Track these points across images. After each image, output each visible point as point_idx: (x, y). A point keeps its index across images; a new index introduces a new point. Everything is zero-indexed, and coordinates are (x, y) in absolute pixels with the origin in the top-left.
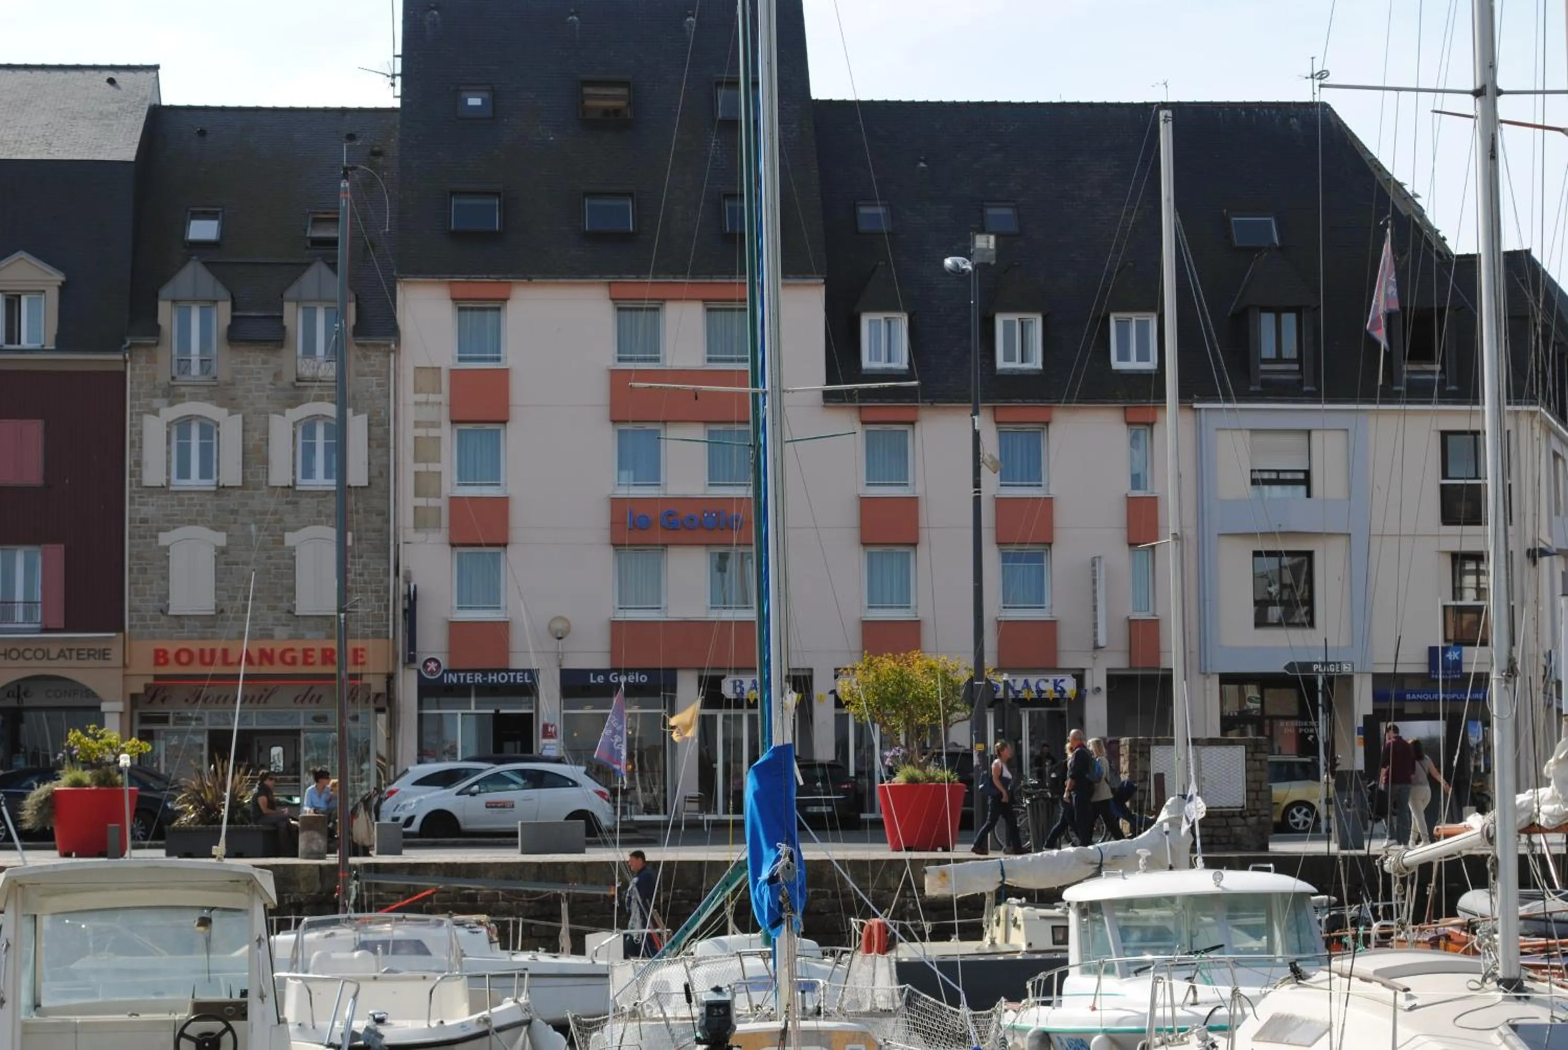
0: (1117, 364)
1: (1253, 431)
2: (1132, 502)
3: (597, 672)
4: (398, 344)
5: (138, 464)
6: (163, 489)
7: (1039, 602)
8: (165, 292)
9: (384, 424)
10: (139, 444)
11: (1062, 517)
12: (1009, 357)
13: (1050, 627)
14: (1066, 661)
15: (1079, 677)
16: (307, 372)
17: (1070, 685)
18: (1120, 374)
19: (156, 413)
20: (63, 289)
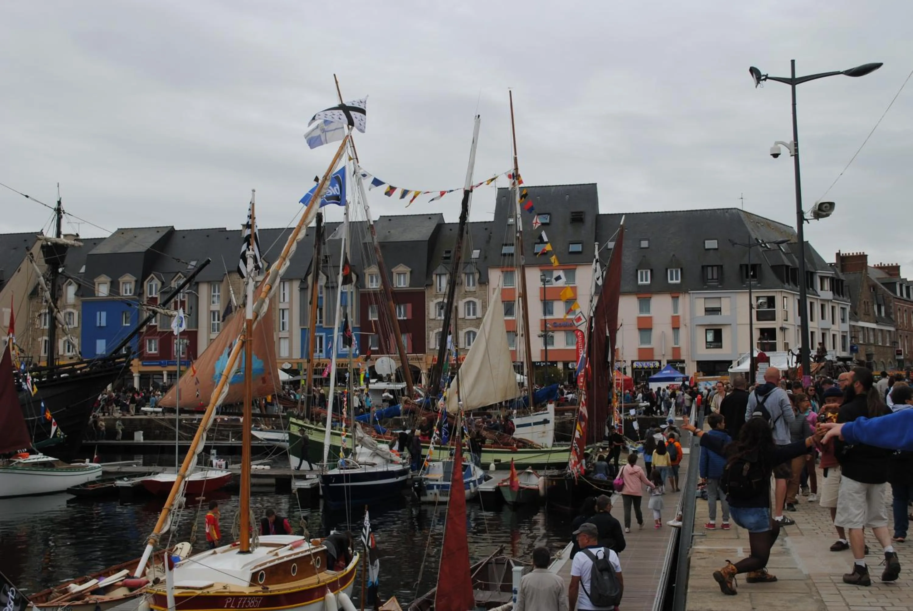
0: (670, 281)
1: (705, 298)
2: (673, 317)
3: (538, 362)
4: (488, 282)
5: (429, 313)
6: (434, 319)
7: (650, 342)
8: (434, 272)
9: (486, 302)
10: (428, 309)
11: (655, 321)
12: (642, 280)
13: (652, 350)
14: (656, 358)
15: (660, 362)
16: (468, 290)
17: (657, 364)
18: (670, 284)
19: (432, 301)
20: (411, 272)
